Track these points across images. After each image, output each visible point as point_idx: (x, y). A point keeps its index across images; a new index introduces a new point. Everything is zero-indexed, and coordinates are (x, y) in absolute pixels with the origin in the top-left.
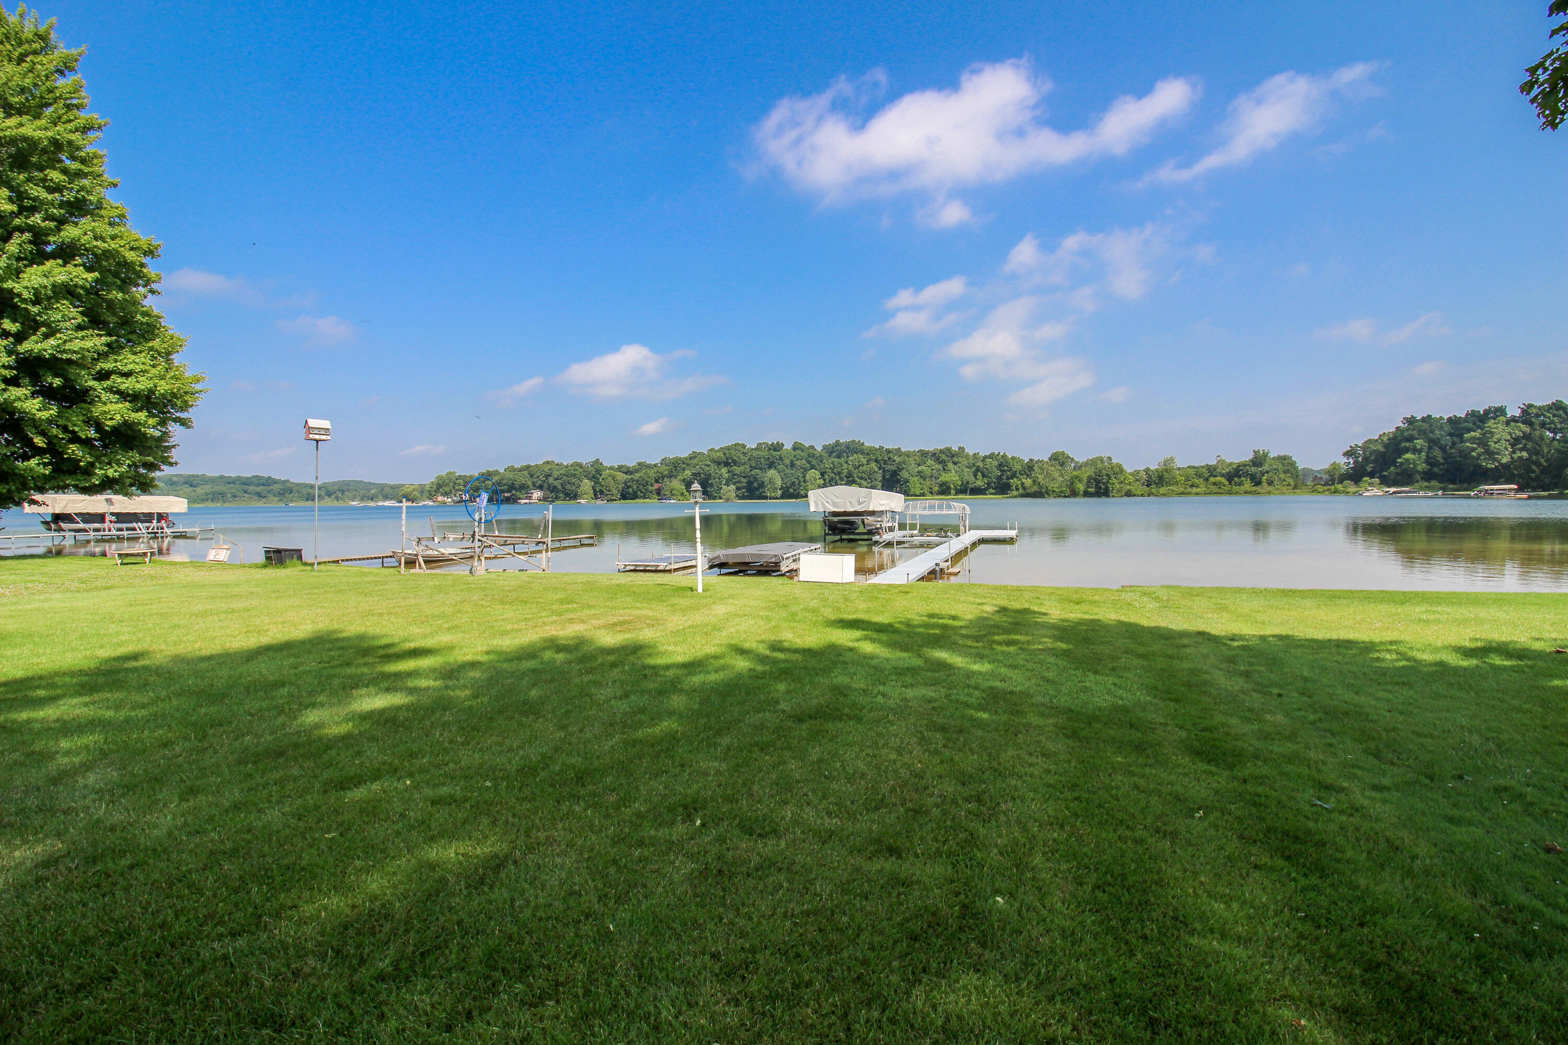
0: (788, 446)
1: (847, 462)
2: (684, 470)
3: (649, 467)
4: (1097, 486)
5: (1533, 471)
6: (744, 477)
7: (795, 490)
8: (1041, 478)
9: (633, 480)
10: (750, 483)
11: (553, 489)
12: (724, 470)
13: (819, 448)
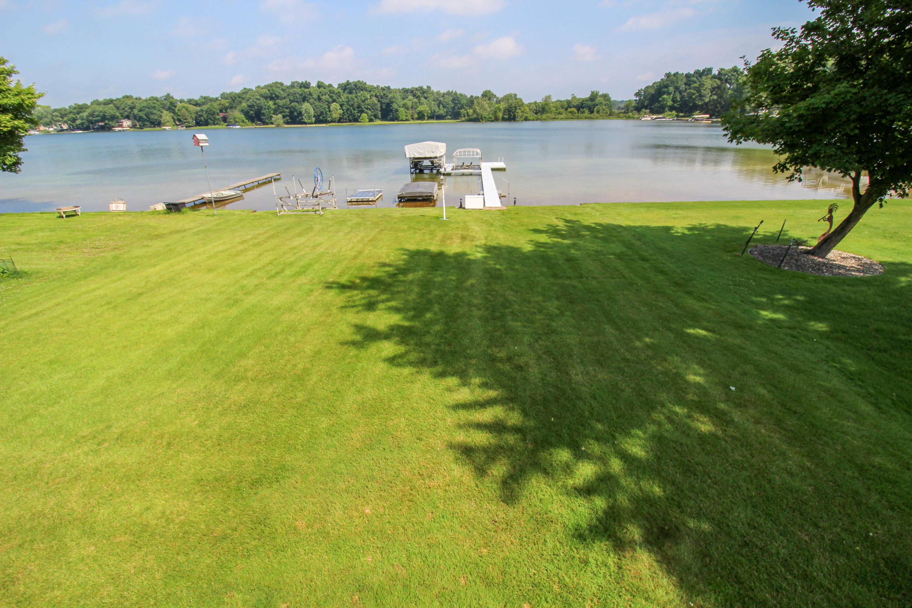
0: (314, 84)
1: (356, 97)
2: (240, 102)
3: (212, 100)
4: (509, 114)
5: (717, 107)
6: (287, 108)
7: (324, 117)
8: (478, 108)
9: (202, 111)
10: (291, 112)
11: (140, 119)
12: (271, 103)
13: (336, 86)
